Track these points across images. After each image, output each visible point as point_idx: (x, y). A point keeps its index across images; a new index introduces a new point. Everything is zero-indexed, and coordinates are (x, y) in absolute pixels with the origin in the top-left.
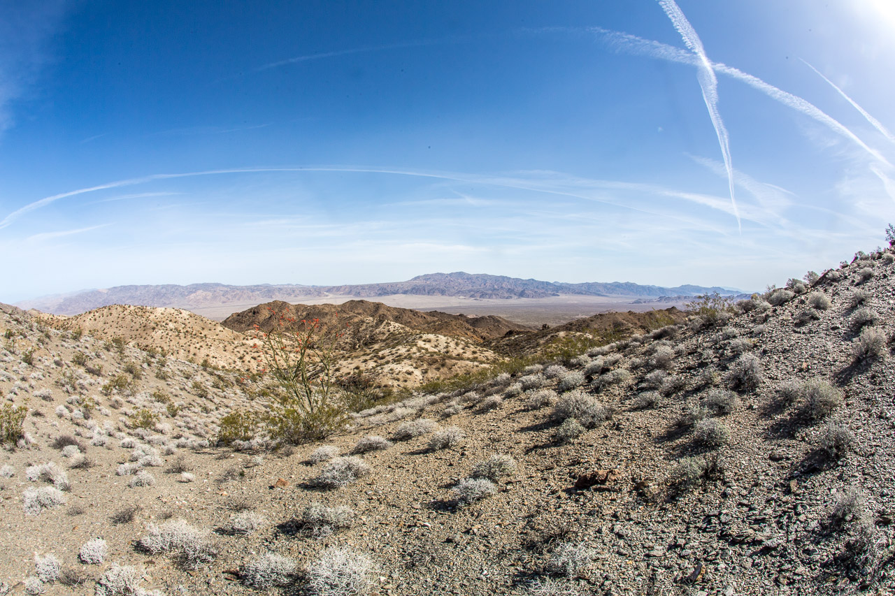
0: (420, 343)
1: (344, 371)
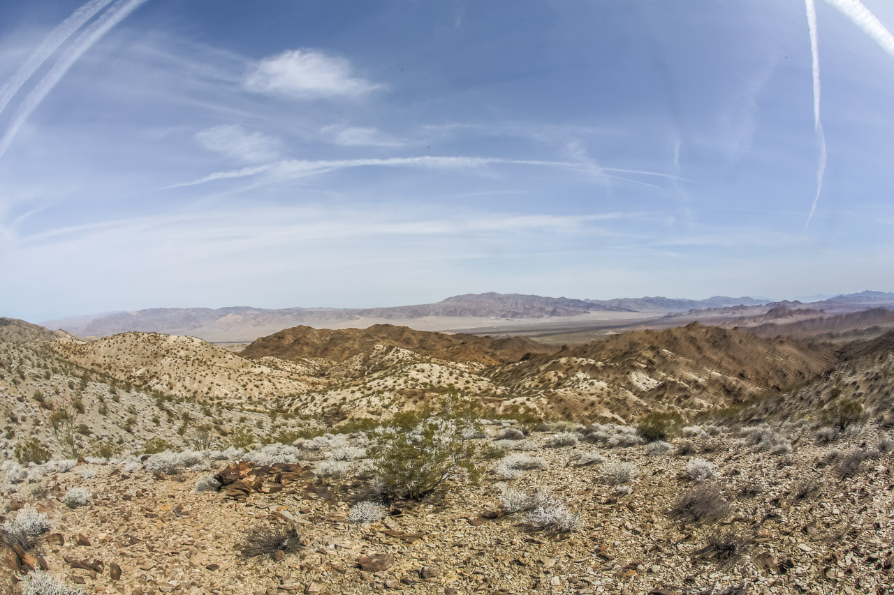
0: (413, 374)
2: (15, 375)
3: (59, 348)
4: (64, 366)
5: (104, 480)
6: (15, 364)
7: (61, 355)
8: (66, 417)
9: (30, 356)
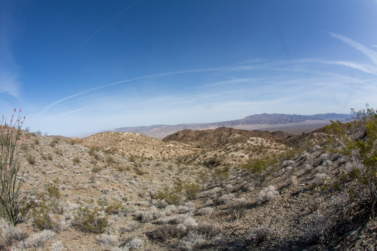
0: (249, 142)
1: (209, 157)
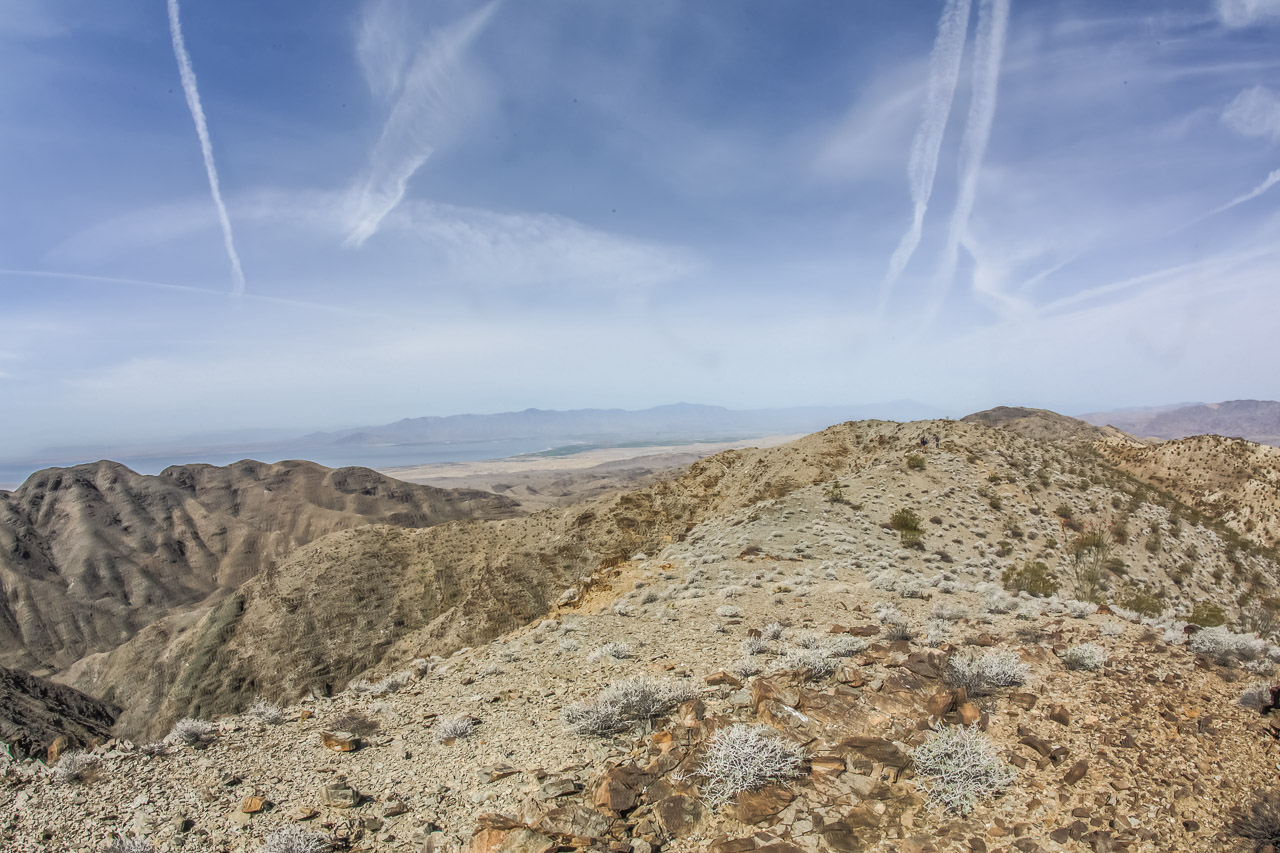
2: (1034, 479)
3: (1105, 451)
4: (1109, 475)
5: (1128, 645)
6: (1035, 467)
7: (1108, 461)
8: (1099, 545)
9: (1061, 458)
